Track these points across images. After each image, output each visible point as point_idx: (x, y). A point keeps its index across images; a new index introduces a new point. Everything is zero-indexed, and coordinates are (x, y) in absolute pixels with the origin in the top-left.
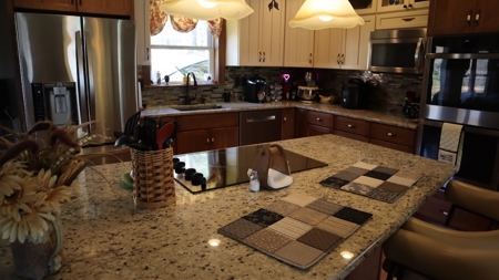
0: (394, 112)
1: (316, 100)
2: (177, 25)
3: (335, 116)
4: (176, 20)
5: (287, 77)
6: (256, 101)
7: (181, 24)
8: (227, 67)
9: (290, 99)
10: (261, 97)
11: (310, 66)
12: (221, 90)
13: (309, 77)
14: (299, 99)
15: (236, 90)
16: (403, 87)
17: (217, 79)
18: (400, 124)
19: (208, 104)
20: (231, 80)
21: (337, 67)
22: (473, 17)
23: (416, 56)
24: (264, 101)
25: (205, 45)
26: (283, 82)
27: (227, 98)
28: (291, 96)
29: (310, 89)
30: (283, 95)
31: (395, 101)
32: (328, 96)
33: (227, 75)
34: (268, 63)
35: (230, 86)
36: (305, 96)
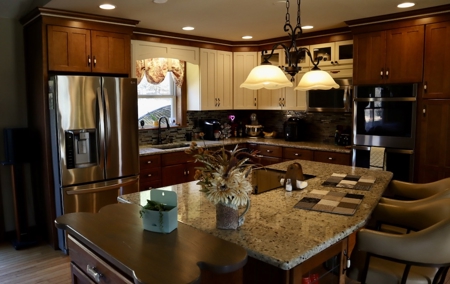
0: (327, 142)
1: (261, 136)
2: (151, 78)
3: (282, 147)
4: (151, 74)
5: (232, 118)
6: (214, 139)
7: (154, 78)
8: (188, 112)
9: (238, 137)
10: (217, 135)
11: (255, 108)
12: (184, 131)
13: (253, 117)
14: (247, 135)
15: (195, 130)
16: (332, 122)
17: (180, 122)
18: (338, 150)
19: (174, 144)
20: (191, 122)
21: (279, 108)
22: (384, 73)
23: (345, 99)
24: (219, 139)
25: (169, 93)
26: (230, 122)
27: (189, 137)
28: (238, 133)
29: (256, 127)
30: (232, 133)
31: (326, 134)
32: (270, 132)
33: (188, 118)
34: (222, 108)
35: (190, 127)
36: (251, 133)
